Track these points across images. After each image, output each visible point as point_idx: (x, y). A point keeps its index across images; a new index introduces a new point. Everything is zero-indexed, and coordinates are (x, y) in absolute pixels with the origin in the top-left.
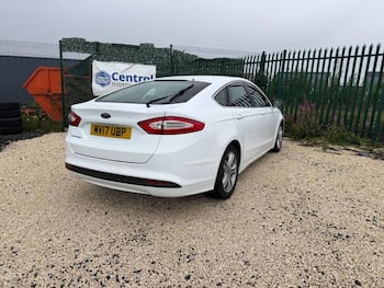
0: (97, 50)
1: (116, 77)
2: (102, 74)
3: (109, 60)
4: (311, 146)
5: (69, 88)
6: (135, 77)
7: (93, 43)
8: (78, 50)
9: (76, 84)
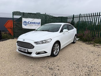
0: (24, 15)
1: (29, 23)
2: (25, 22)
3: (27, 18)
4: (90, 44)
5: (15, 26)
6: (35, 23)
7: (22, 13)
8: (18, 15)
9: (18, 25)
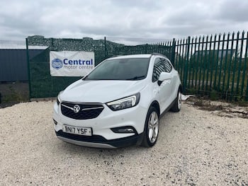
0: (53, 44)
1: (66, 62)
2: (57, 60)
3: (61, 50)
6: (80, 61)
7: (50, 39)
8: (39, 44)
9: (38, 67)
